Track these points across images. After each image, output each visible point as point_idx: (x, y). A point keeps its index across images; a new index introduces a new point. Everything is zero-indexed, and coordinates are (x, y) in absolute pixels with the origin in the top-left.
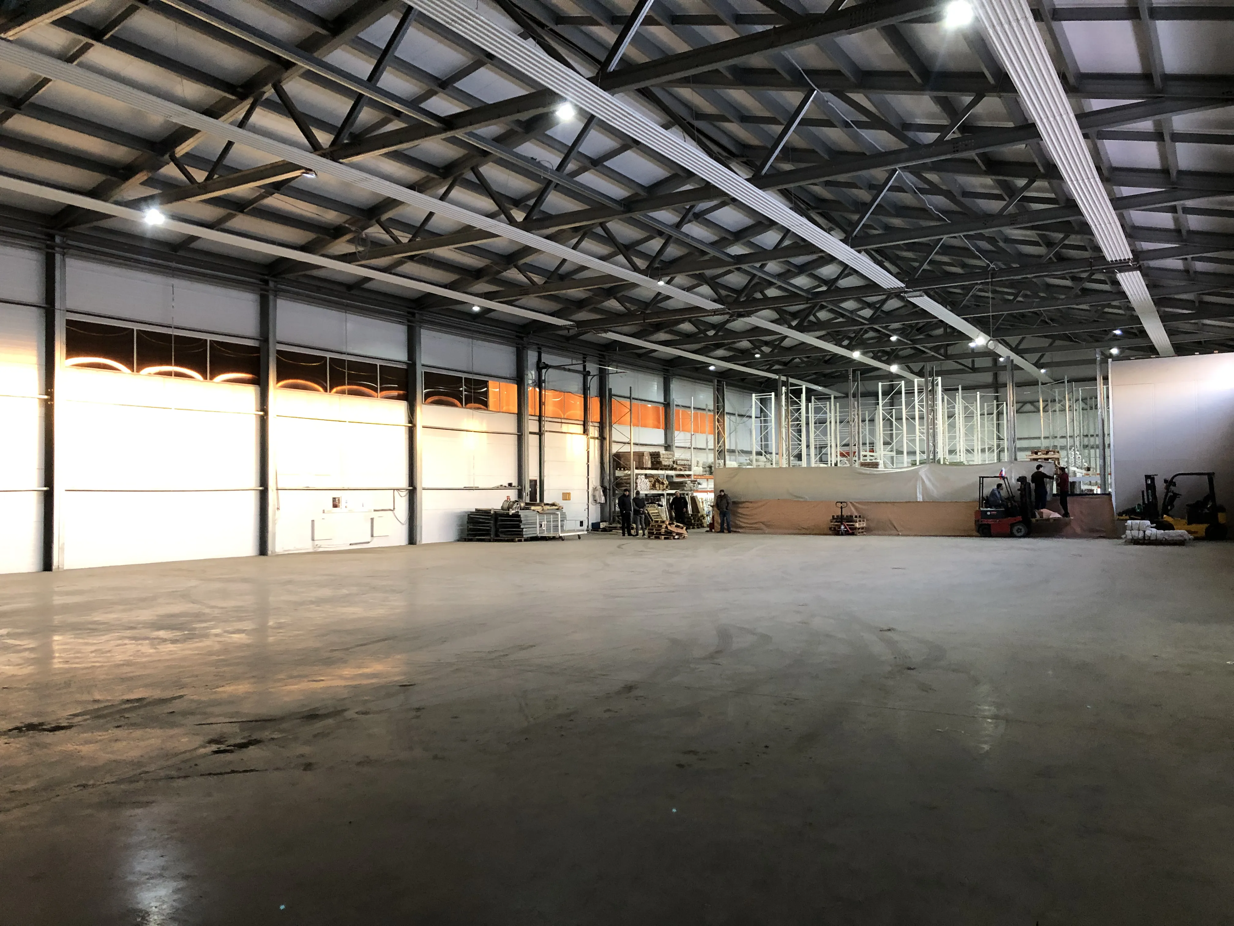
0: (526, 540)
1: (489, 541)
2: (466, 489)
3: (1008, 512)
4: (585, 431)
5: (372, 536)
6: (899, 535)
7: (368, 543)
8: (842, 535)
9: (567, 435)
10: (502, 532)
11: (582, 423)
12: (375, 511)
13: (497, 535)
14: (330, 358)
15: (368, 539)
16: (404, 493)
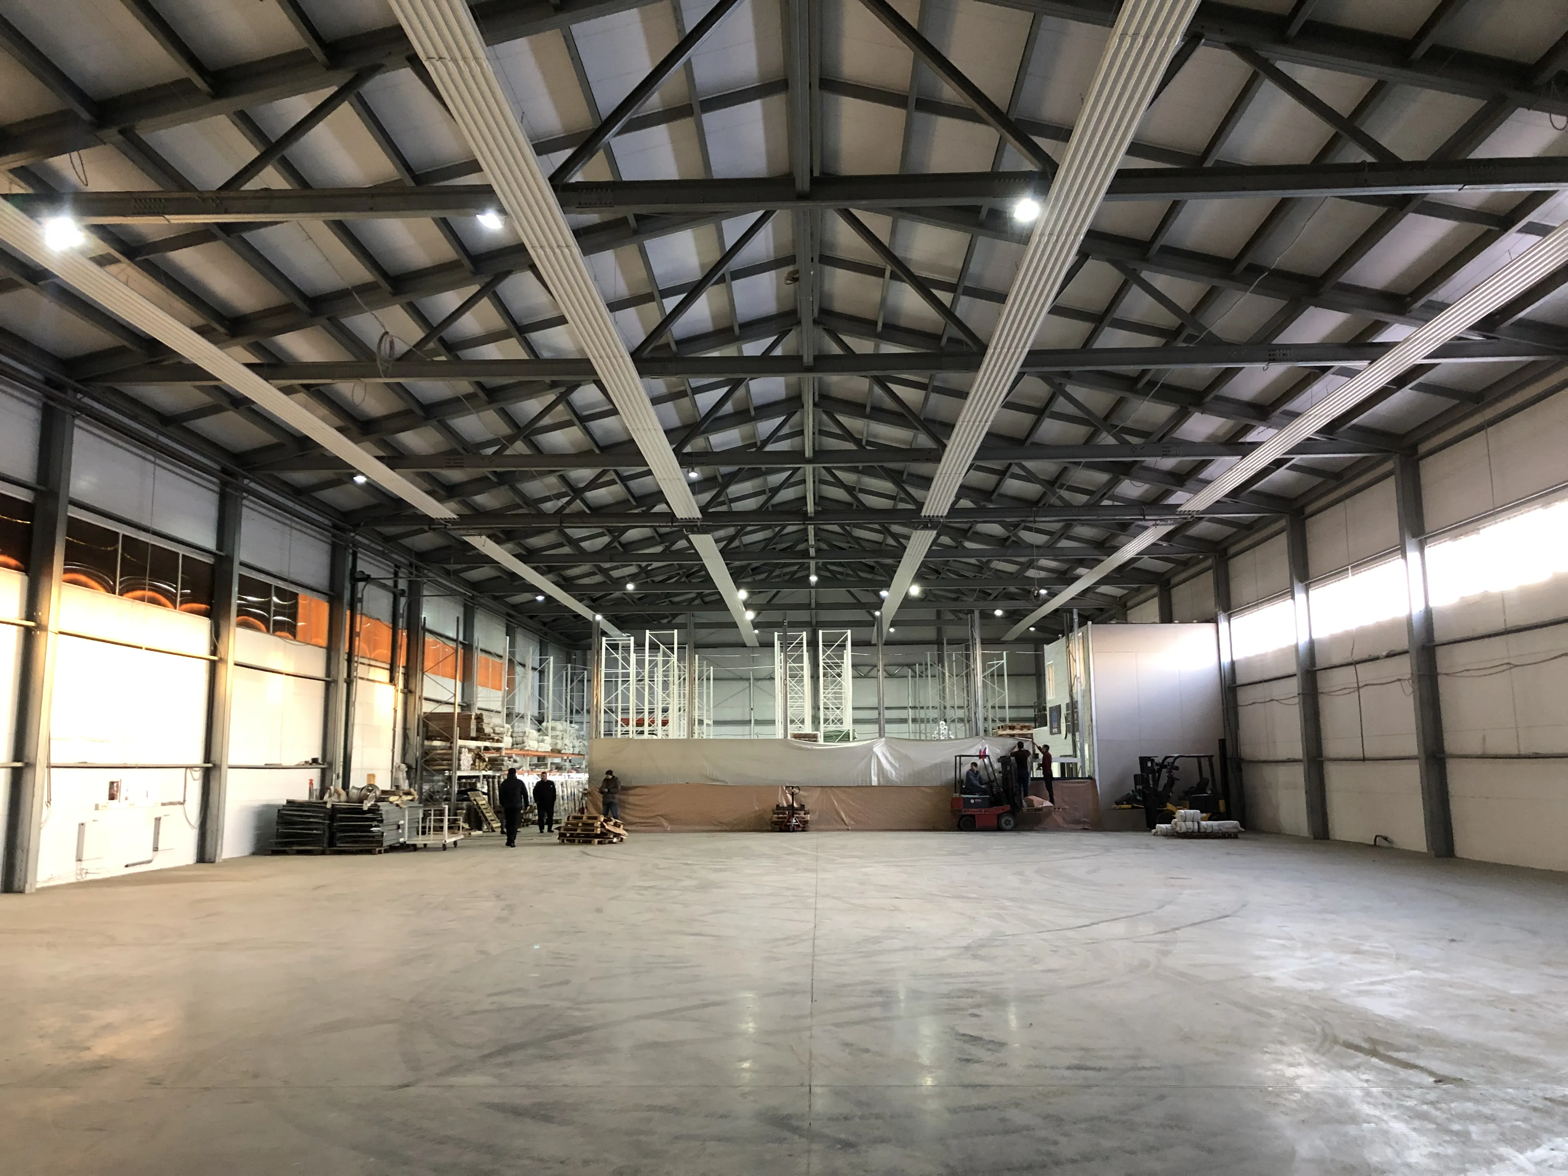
0: (386, 851)
1: (323, 853)
2: (268, 767)
4: (392, 680)
5: (156, 849)
6: (848, 830)
7: (149, 862)
8: (794, 831)
9: (377, 684)
10: (341, 838)
11: (388, 666)
12: (163, 804)
13: (331, 844)
14: (124, 536)
15: (148, 854)
16: (198, 774)
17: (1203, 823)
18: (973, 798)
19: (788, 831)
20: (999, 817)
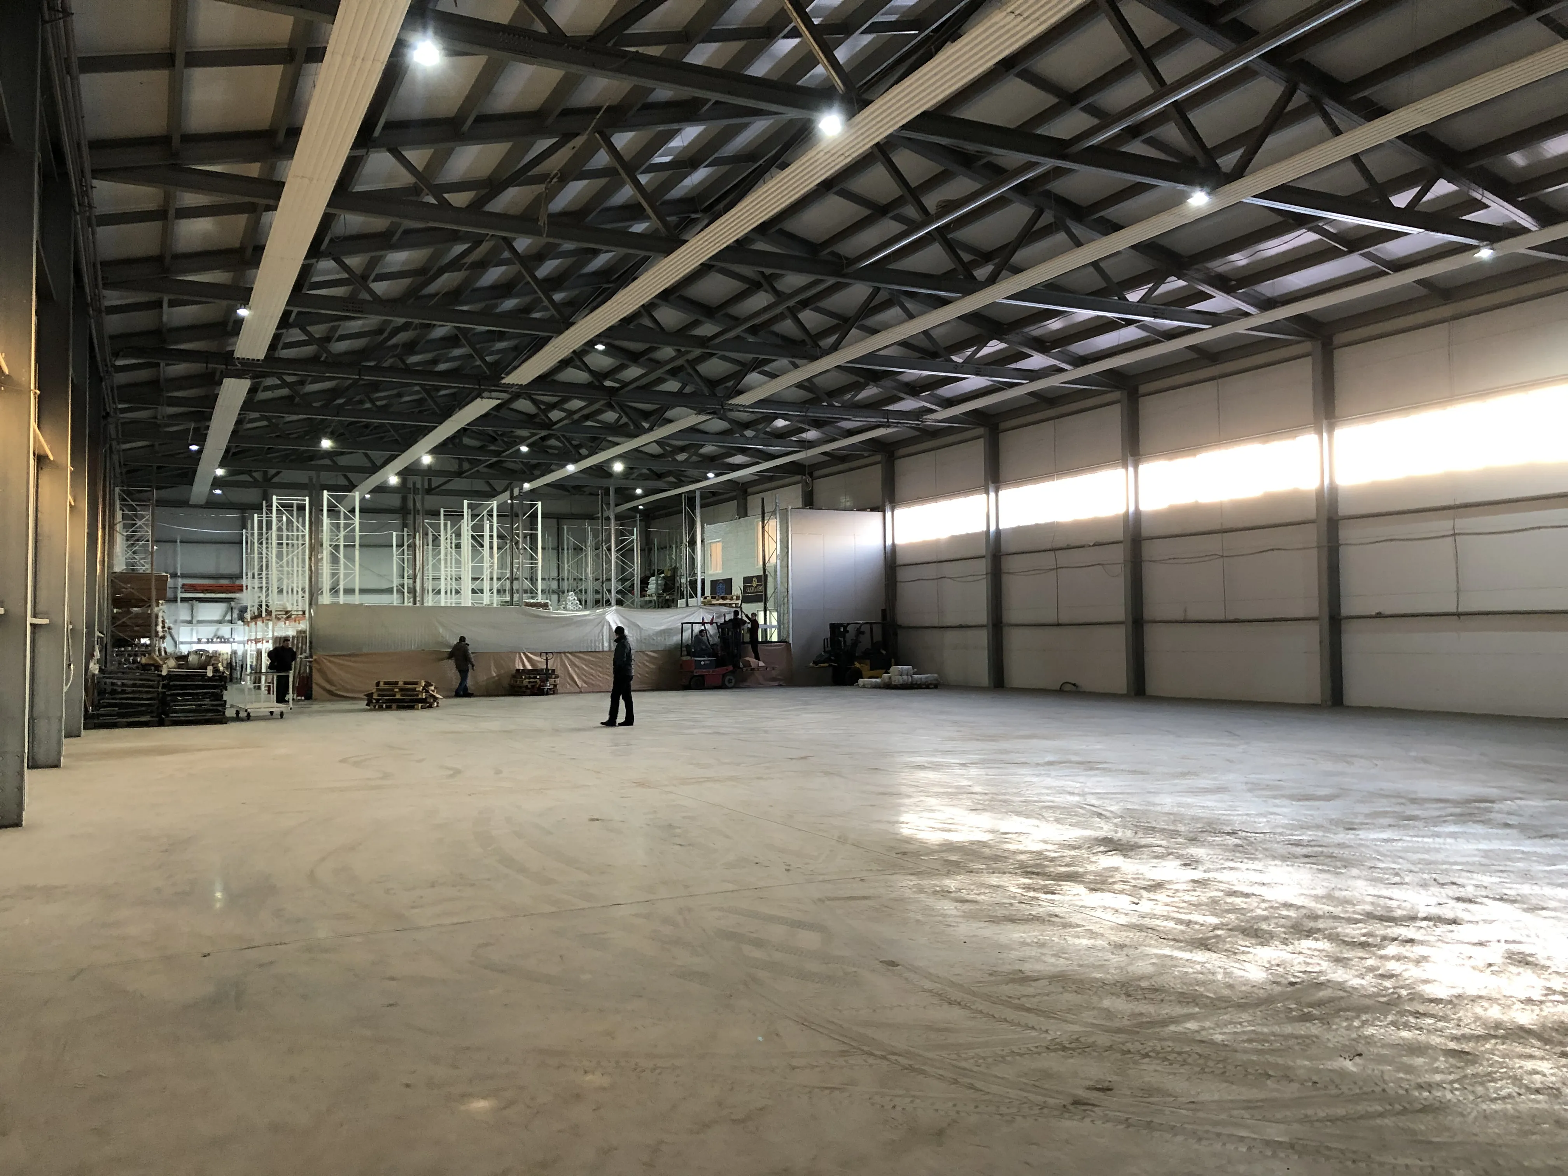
3: (720, 662)
8: (547, 694)
17: (915, 676)
18: (703, 660)
19: (543, 694)
20: (724, 676)
